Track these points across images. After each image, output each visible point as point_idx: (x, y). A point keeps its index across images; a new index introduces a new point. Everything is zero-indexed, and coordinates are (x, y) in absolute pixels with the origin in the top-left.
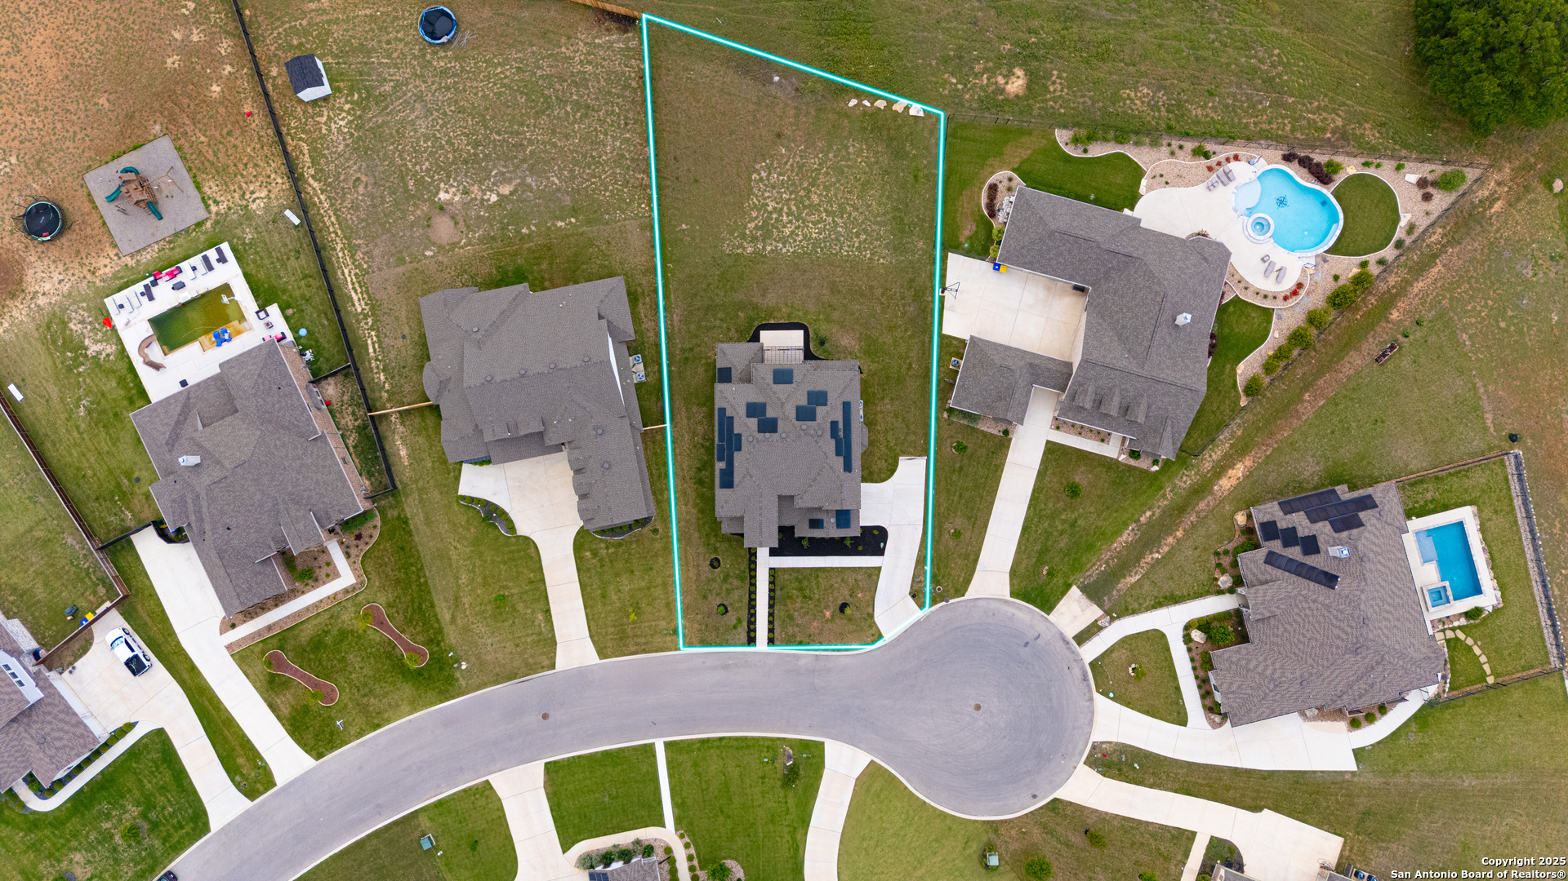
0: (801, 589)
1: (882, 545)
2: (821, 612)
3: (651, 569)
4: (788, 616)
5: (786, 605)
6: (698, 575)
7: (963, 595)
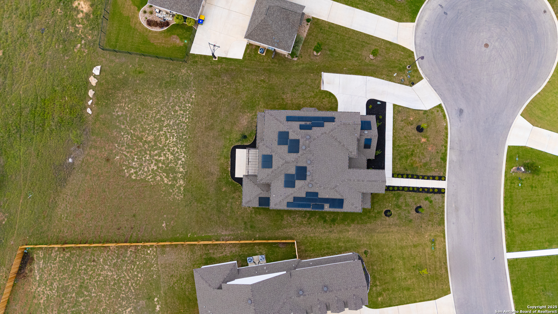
0: (407, 157)
1: (379, 103)
2: (422, 144)
3: (391, 256)
4: (425, 166)
5: (417, 167)
6: (396, 225)
7: (413, 52)
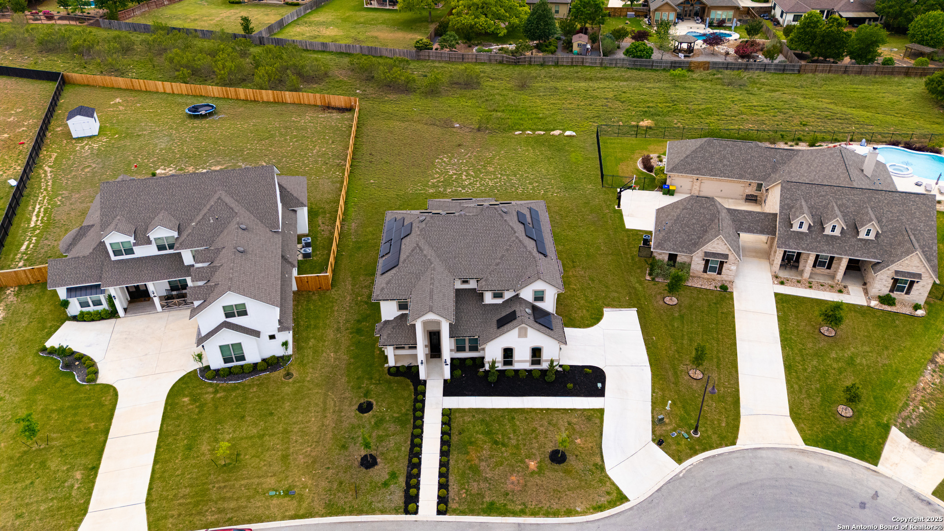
0: (489, 433)
1: (599, 385)
2: (522, 461)
3: (271, 414)
4: (470, 468)
5: (467, 453)
6: (339, 421)
7: (734, 443)
